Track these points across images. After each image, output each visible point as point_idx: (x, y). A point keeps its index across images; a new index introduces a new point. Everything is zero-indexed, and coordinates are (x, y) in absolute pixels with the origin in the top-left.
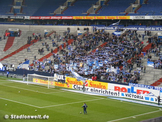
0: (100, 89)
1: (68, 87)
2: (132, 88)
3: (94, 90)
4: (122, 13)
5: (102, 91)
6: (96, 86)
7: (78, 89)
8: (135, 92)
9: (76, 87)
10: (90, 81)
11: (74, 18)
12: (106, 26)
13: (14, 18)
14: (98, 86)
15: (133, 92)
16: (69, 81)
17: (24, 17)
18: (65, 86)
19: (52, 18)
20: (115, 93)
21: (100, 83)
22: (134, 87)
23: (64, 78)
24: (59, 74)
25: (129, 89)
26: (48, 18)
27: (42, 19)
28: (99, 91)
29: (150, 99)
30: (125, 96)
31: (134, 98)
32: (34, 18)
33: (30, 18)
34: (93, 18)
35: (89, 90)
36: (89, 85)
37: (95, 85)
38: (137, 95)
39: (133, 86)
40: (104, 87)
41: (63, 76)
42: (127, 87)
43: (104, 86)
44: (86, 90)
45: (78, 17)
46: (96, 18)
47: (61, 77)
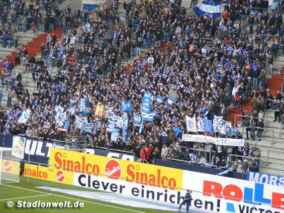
0: (162, 190)
1: (61, 179)
2: (259, 188)
3: (143, 191)
5: (166, 195)
6: (146, 180)
7: (92, 187)
8: (267, 202)
9: (84, 181)
10: (129, 163)
14: (154, 179)
16: (62, 159)
18: (53, 177)
20: (207, 203)
21: (159, 171)
22: (265, 185)
23: (45, 149)
24: (28, 138)
25: (248, 191)
28: (159, 194)
35: (127, 192)
36: (124, 174)
37: (142, 174)
38: (273, 210)
39: (261, 182)
40: (173, 183)
41: (41, 144)
42: (241, 184)
43: (171, 179)
44: (118, 189)
47: (36, 148)
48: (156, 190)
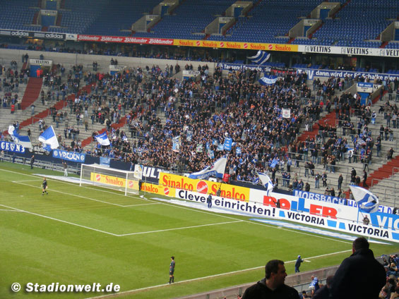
0: (235, 201)
1: (167, 193)
2: (302, 201)
3: (223, 202)
4: (282, 37)
5: (238, 205)
6: (225, 195)
7: (188, 199)
8: (307, 210)
9: (183, 194)
10: (213, 183)
11: (177, 42)
12: (245, 63)
13: (43, 36)
14: (230, 194)
15: (302, 209)
16: (168, 180)
17: (64, 36)
18: (161, 192)
19: (127, 40)
20: (266, 211)
21: (234, 189)
22: (306, 199)
23: (156, 173)
24: (145, 166)
25: (294, 203)
26: (118, 40)
27: (104, 42)
28: (233, 204)
29: (338, 225)
30: (286, 218)
31: (304, 222)
32: (86, 38)
33: (78, 37)
34: (218, 45)
36: (210, 191)
38: (311, 216)
39: (303, 197)
40: (243, 197)
42: (290, 198)
43: (242, 194)
45: (185, 41)
46: (226, 45)
47: (150, 172)
48: (232, 201)
